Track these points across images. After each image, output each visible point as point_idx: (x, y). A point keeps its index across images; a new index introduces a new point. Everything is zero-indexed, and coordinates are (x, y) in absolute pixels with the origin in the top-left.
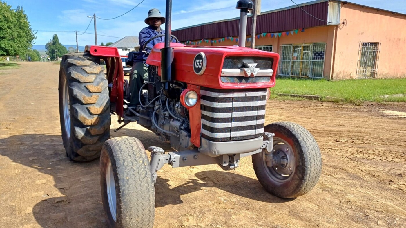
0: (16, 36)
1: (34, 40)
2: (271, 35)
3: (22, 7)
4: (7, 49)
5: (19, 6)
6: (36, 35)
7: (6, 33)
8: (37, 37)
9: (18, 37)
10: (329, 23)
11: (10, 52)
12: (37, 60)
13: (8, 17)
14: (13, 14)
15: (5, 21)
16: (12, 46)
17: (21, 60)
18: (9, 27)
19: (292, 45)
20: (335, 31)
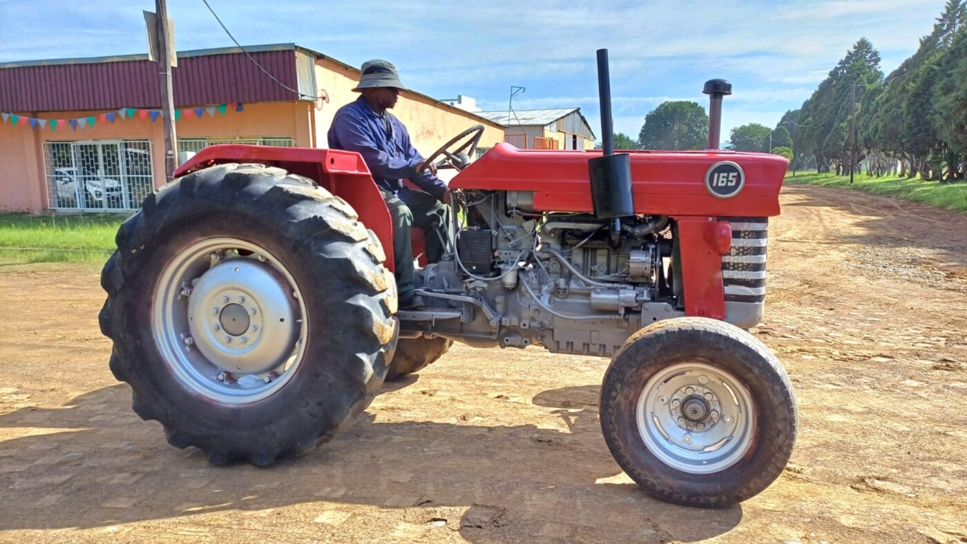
2: (149, 113)
10: (302, 95)
19: (205, 139)
20: (309, 113)
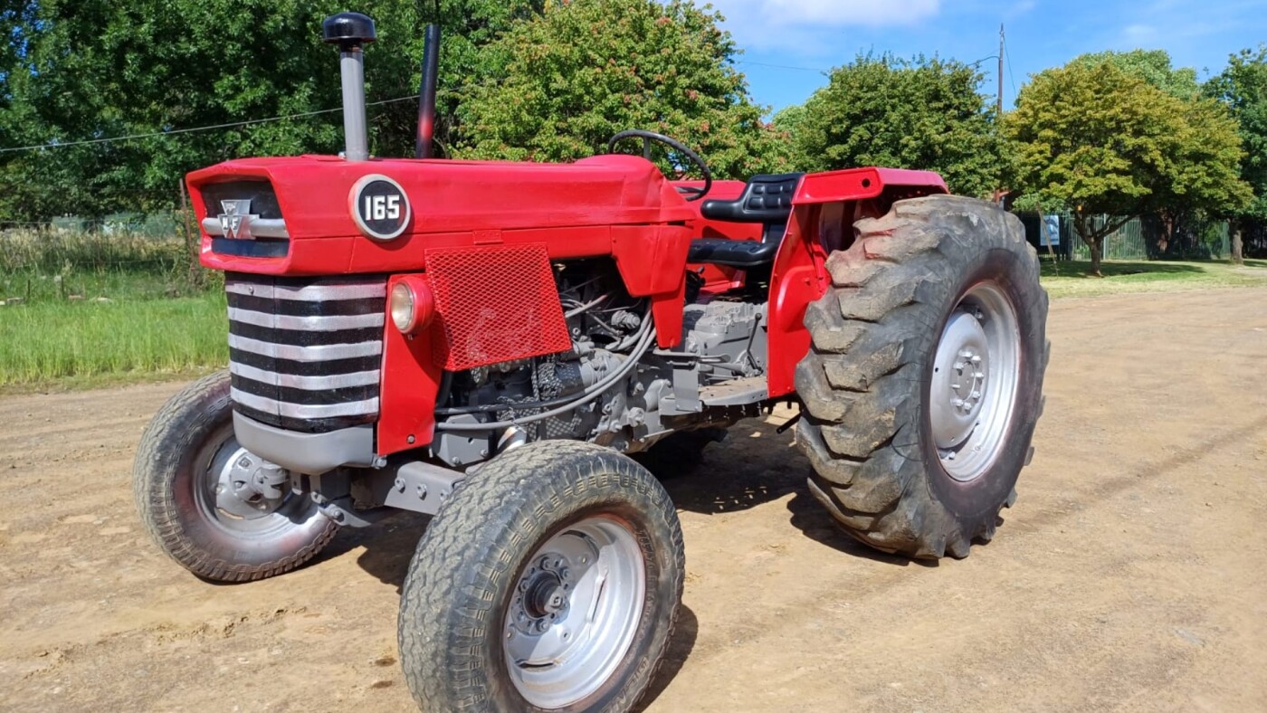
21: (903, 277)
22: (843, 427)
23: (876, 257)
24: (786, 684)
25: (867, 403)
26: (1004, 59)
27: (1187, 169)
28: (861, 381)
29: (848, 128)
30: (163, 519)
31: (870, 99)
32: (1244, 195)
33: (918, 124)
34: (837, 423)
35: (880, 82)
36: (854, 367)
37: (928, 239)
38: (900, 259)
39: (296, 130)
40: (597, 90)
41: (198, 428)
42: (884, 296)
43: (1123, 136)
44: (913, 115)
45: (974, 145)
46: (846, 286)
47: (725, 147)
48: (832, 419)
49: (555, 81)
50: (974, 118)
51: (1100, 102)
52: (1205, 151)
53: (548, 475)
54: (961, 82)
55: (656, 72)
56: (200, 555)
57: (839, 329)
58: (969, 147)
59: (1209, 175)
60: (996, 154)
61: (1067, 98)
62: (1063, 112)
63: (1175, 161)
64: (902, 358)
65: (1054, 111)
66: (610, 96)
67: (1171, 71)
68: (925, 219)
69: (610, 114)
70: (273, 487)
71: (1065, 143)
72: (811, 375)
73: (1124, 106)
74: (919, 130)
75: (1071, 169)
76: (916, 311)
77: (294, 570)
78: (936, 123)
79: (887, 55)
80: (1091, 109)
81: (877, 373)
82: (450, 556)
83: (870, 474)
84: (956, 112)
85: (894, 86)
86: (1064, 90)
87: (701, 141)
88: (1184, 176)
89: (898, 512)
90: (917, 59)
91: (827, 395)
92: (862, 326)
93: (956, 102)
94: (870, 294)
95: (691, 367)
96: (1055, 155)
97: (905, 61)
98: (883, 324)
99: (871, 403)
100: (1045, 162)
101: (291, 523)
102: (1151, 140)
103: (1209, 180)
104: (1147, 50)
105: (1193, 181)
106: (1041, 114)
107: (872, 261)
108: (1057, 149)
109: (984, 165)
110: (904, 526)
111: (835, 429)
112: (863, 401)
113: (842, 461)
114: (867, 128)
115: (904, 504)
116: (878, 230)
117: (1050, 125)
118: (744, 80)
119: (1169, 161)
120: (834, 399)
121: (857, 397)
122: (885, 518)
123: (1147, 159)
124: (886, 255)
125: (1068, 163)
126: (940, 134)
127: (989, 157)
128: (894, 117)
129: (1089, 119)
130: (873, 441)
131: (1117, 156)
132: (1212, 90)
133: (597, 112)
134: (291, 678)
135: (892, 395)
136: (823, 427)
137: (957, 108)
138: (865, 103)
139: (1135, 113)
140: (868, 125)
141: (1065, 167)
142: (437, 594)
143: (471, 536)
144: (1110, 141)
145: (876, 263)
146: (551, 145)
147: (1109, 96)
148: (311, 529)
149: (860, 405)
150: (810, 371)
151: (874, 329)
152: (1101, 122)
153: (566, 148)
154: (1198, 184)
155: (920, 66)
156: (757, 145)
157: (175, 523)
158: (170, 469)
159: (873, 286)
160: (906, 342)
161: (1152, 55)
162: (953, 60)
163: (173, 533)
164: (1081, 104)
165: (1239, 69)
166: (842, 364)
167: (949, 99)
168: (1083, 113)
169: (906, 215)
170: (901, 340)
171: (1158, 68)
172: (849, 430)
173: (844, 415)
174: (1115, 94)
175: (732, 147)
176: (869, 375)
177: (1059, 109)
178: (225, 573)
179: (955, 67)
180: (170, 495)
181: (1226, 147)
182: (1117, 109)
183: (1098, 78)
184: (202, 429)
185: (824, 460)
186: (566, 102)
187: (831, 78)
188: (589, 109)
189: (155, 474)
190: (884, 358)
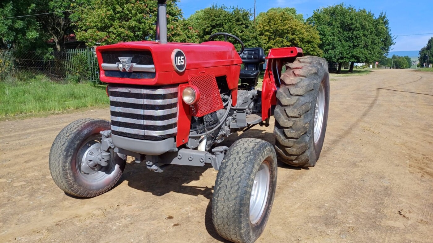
0: (370, 43)
1: (392, 46)
3: (385, 13)
4: (358, 57)
5: (382, 12)
6: (394, 41)
7: (360, 41)
8: (395, 43)
9: (372, 43)
11: (360, 60)
12: (406, 68)
13: (365, 24)
14: (372, 21)
15: (361, 29)
16: (363, 53)
17: (387, 67)
18: (364, 35)
21: (308, 82)
22: (292, 129)
23: (299, 76)
24: (297, 208)
25: (300, 121)
26: (256, 9)
27: (306, 46)
28: (299, 114)
29: (211, 29)
30: (67, 177)
31: (218, 20)
32: (321, 54)
33: (234, 29)
34: (290, 128)
35: (221, 15)
36: (296, 110)
37: (314, 70)
38: (307, 76)
39: (6, 22)
40: (134, 12)
41: (78, 142)
42: (304, 88)
43: (289, 35)
44: (232, 26)
45: (250, 37)
46: (290, 85)
47: (179, 35)
48: (289, 127)
49: (117, 8)
50: (250, 28)
51: (282, 24)
52: (311, 40)
53: (258, 150)
54: (245, 15)
55: (154, 7)
56: (80, 189)
57: (290, 99)
58: (249, 38)
59: (312, 48)
60: (257, 40)
61: (273, 22)
62: (272, 27)
63: (303, 43)
64: (311, 107)
65: (269, 26)
66: (139, 15)
67: (296, 14)
68: (310, 63)
69: (139, 21)
70: (105, 161)
71: (273, 37)
72: (280, 114)
73: (289, 25)
74: (234, 31)
75: (274, 45)
76: (313, 92)
77: (109, 190)
78: (239, 29)
79: (223, 6)
80: (280, 26)
81: (304, 112)
82: (236, 178)
83: (299, 143)
84: (244, 26)
85: (225, 16)
86: (272, 19)
87: (171, 32)
88: (306, 48)
89: (305, 154)
90: (232, 7)
91: (286, 119)
92: (298, 97)
93: (244, 22)
94: (299, 87)
95: (244, 112)
96: (269, 40)
97: (228, 8)
98: (304, 97)
99: (301, 121)
100: (267, 43)
101: (106, 174)
102: (297, 37)
103: (312, 49)
104: (290, 8)
105: (308, 49)
106: (265, 27)
107: (297, 77)
108: (270, 39)
109: (253, 44)
110: (306, 158)
111: (289, 130)
112: (299, 121)
113: (290, 140)
114: (217, 30)
115: (307, 151)
116: (297, 67)
117: (268, 31)
118: (181, 11)
119: (302, 43)
120: (289, 120)
121: (297, 119)
122: (300, 156)
123: (296, 42)
124: (302, 75)
125: (273, 43)
126: (240, 33)
127: (255, 41)
128: (226, 27)
129: (279, 30)
130: (302, 133)
131: (287, 41)
132: (309, 21)
133: (134, 20)
134: (142, 227)
135: (307, 119)
136: (284, 129)
137: (245, 24)
138: (216, 21)
139: (292, 28)
140: (217, 29)
141: (273, 44)
142: (233, 191)
143: (242, 171)
144: (285, 36)
145: (299, 77)
146: (117, 32)
147: (285, 22)
148: (113, 175)
149: (298, 122)
150: (279, 112)
151: (301, 98)
152: (283, 31)
153: (123, 33)
154: (309, 50)
155: (233, 10)
156: (189, 34)
157: (72, 178)
158: (70, 158)
159: (299, 85)
160: (312, 102)
161: (291, 10)
162: (242, 8)
163: (71, 181)
164: (277, 24)
165: (316, 15)
166: (292, 109)
167: (242, 21)
168: (278, 27)
169: (304, 62)
170: (310, 101)
171: (293, 13)
172: (293, 130)
173: (292, 125)
174: (286, 21)
175: (181, 35)
176: (301, 112)
177: (270, 26)
178: (88, 194)
179: (243, 11)
180: (70, 167)
181: (316, 39)
182: (287, 27)
183: (282, 16)
184: (80, 142)
185: (284, 139)
186: (121, 16)
187: (205, 12)
188: (131, 19)
189: (64, 160)
190: (306, 107)
